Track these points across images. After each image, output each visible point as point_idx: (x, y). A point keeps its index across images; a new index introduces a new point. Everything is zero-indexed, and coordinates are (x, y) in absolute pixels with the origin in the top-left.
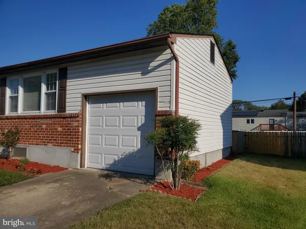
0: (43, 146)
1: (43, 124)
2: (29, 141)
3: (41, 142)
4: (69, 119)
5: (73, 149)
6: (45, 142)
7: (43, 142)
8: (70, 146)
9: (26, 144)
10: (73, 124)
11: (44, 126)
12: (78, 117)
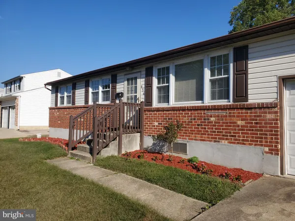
0: (213, 143)
1: (211, 116)
2: (189, 136)
3: (208, 137)
4: (258, 111)
5: (267, 149)
6: (216, 138)
7: (212, 138)
8: (262, 145)
9: (186, 139)
10: (266, 116)
11: (213, 119)
12: (274, 107)
